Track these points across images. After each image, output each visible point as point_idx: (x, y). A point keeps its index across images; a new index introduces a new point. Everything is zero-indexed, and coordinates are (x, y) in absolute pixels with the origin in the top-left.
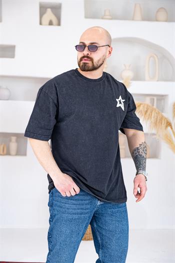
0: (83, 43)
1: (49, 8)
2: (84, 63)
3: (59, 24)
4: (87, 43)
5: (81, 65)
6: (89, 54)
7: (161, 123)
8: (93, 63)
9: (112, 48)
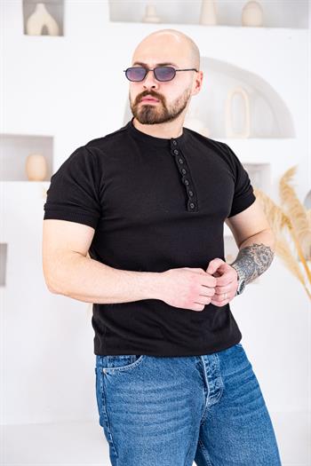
1: (39, 2)
2: (146, 107)
3: (61, 33)
4: (152, 63)
5: (139, 111)
6: (157, 87)
7: (273, 219)
8: (164, 106)
9: (202, 74)
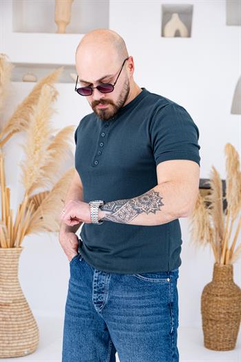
3: (189, 35)
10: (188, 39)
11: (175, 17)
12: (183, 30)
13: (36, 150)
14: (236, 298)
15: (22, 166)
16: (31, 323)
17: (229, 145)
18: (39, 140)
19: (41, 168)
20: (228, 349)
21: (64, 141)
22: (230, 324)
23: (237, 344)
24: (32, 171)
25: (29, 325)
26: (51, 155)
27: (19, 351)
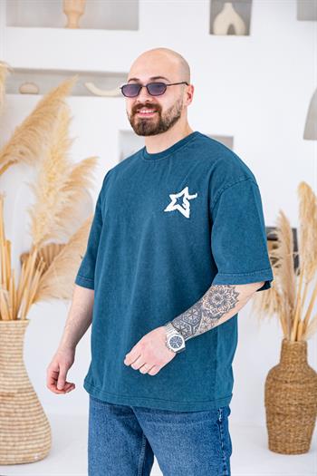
0: (135, 80)
3: (247, 33)
4: (145, 79)
6: (151, 100)
9: (192, 87)
10: (247, 38)
11: (228, 7)
12: (239, 25)
13: (50, 190)
14: (311, 385)
15: (30, 212)
16: (42, 420)
17: (303, 185)
18: (54, 178)
19: (57, 215)
20: (301, 452)
21: (85, 177)
22: (304, 419)
23: (311, 446)
24: (44, 218)
25: (40, 423)
26: (70, 197)
27: (28, 455)
